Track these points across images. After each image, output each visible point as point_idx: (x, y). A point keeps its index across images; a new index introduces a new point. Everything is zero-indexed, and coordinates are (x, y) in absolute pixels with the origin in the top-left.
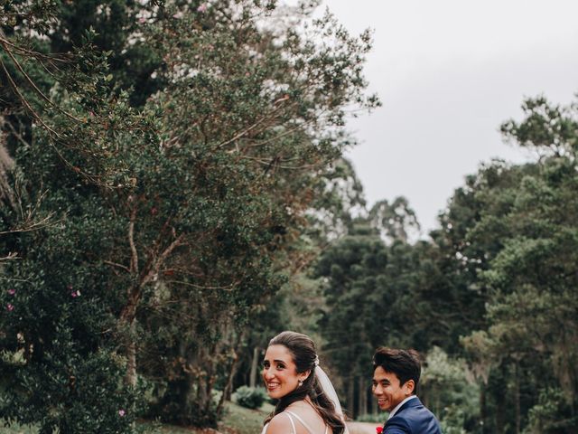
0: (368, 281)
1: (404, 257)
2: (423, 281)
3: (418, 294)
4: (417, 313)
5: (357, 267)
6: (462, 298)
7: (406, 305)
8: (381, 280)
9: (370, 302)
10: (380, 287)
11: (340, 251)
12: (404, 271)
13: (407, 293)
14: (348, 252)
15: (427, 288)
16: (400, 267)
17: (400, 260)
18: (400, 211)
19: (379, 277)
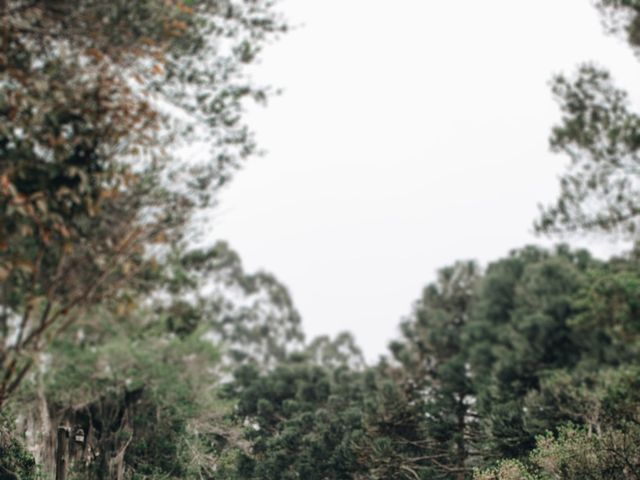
0: (304, 418)
1: (352, 385)
2: (381, 409)
3: (375, 428)
4: (374, 453)
5: (291, 402)
6: (436, 433)
7: (357, 442)
8: (321, 414)
9: (308, 443)
10: (320, 425)
11: (270, 382)
12: (352, 403)
13: (359, 427)
14: (280, 383)
15: (386, 419)
16: (347, 399)
17: (347, 390)
18: (344, 349)
19: (319, 411)
